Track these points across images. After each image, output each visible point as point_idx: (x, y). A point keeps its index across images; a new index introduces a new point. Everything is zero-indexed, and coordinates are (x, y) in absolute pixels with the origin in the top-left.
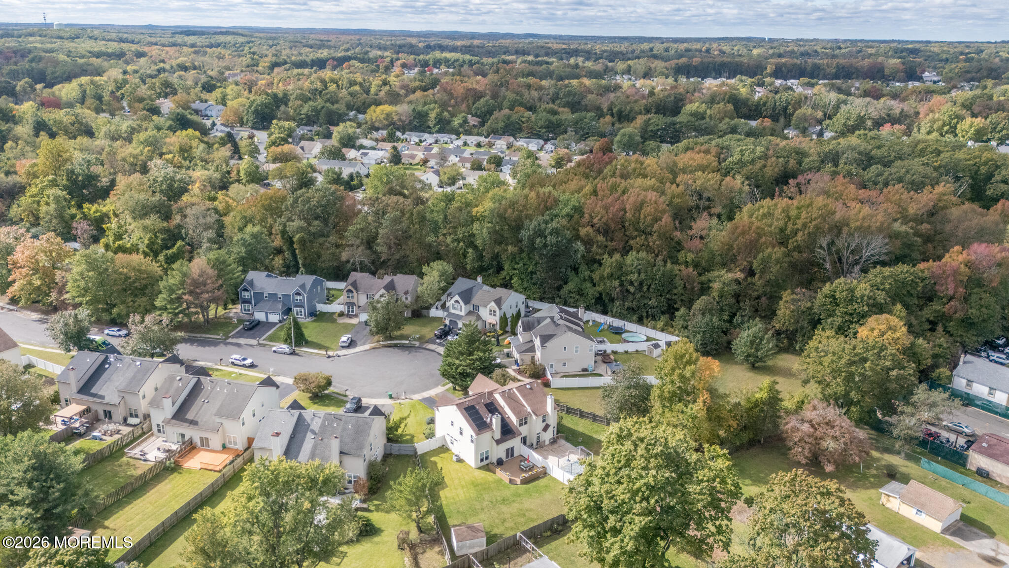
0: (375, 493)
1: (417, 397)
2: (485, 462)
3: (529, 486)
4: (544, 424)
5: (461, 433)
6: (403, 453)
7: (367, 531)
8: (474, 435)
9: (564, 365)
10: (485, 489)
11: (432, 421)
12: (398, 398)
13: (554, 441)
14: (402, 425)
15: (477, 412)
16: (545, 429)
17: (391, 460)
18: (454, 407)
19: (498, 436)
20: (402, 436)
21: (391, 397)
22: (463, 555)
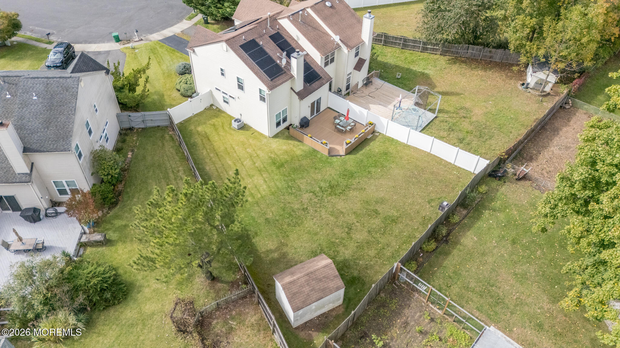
0: (114, 204)
1: (156, 37)
2: (283, 126)
3: (360, 155)
4: (358, 58)
5: (241, 87)
6: (149, 124)
8: (264, 88)
10: (295, 170)
11: (186, 70)
12: (129, 41)
13: (368, 82)
14: (141, 81)
15: (262, 52)
16: (358, 66)
17: (133, 139)
18: (224, 45)
19: (299, 85)
20: (143, 96)
21: (117, 39)
22: (306, 323)
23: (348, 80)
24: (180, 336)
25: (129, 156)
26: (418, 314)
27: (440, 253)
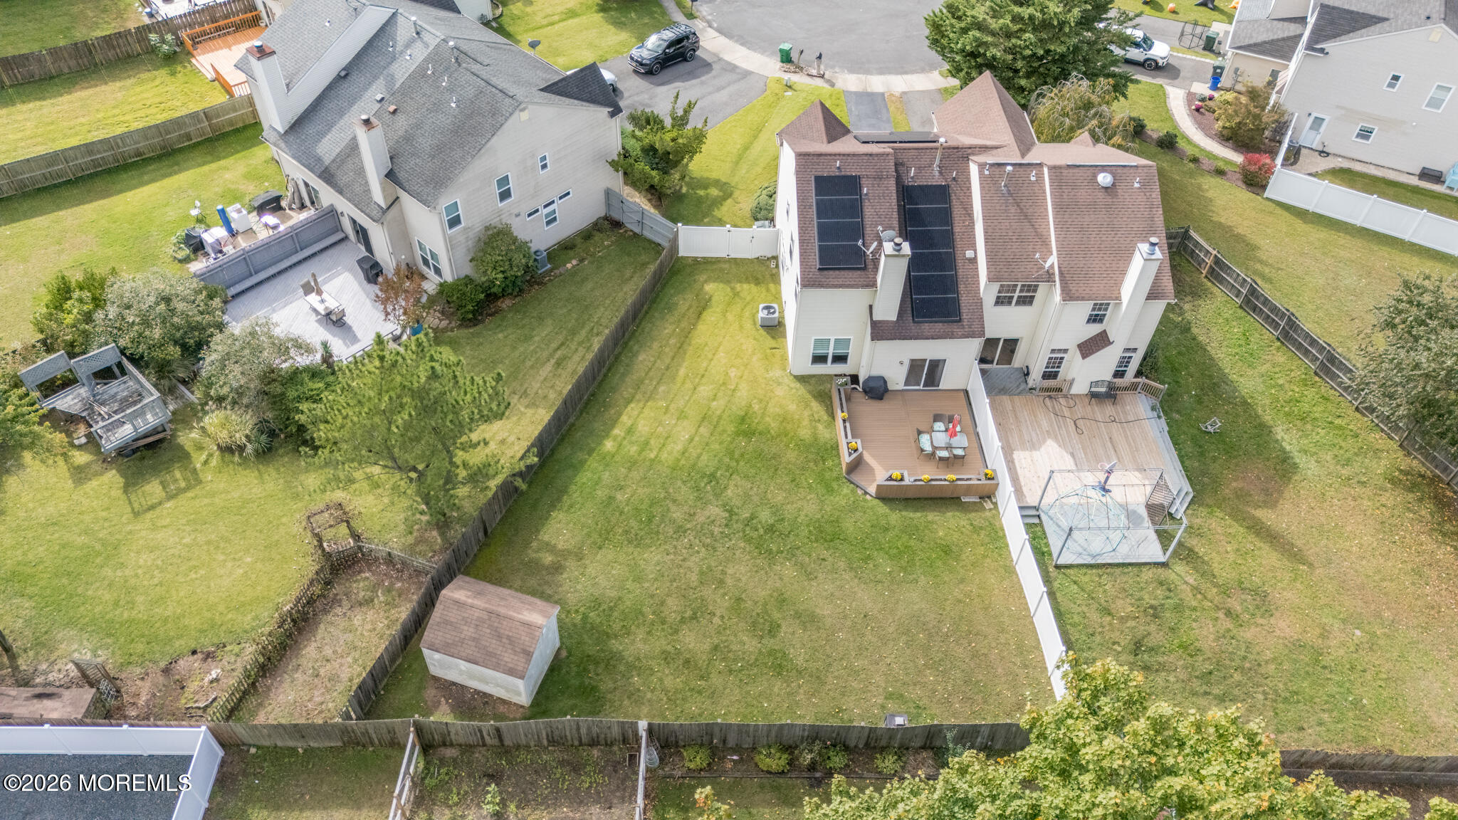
2: (828, 368)
3: (895, 517)
4: (1095, 329)
6: (647, 234)
9: (1365, 134)
10: (757, 456)
12: (799, 69)
13: (1107, 395)
15: (854, 208)
16: (1089, 347)
19: (887, 312)
22: (454, 684)
23: (1054, 362)
25: (569, 266)
27: (777, 788)
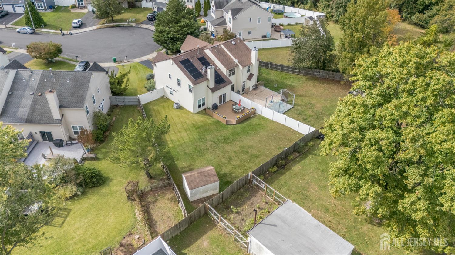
0: (102, 141)
1: (137, 60)
2: (202, 108)
3: (244, 125)
4: (249, 73)
5: (179, 84)
7: (93, 183)
8: (191, 84)
9: (249, 33)
10: (206, 130)
11: (152, 77)
12: (121, 62)
13: (256, 87)
14: (125, 80)
15: (192, 65)
16: (250, 77)
17: (117, 111)
18: (171, 61)
20: (125, 89)
21: (115, 61)
22: (197, 200)
23: (244, 85)
24: (129, 202)
25: (114, 119)
26: (260, 200)
27: (279, 173)
